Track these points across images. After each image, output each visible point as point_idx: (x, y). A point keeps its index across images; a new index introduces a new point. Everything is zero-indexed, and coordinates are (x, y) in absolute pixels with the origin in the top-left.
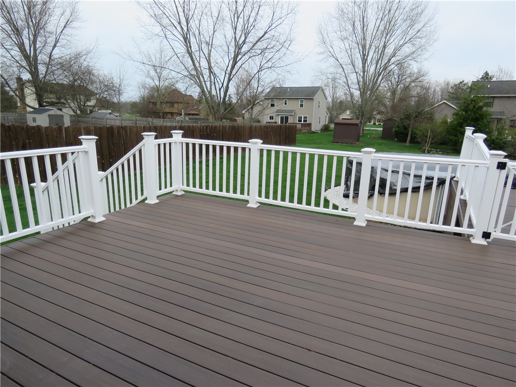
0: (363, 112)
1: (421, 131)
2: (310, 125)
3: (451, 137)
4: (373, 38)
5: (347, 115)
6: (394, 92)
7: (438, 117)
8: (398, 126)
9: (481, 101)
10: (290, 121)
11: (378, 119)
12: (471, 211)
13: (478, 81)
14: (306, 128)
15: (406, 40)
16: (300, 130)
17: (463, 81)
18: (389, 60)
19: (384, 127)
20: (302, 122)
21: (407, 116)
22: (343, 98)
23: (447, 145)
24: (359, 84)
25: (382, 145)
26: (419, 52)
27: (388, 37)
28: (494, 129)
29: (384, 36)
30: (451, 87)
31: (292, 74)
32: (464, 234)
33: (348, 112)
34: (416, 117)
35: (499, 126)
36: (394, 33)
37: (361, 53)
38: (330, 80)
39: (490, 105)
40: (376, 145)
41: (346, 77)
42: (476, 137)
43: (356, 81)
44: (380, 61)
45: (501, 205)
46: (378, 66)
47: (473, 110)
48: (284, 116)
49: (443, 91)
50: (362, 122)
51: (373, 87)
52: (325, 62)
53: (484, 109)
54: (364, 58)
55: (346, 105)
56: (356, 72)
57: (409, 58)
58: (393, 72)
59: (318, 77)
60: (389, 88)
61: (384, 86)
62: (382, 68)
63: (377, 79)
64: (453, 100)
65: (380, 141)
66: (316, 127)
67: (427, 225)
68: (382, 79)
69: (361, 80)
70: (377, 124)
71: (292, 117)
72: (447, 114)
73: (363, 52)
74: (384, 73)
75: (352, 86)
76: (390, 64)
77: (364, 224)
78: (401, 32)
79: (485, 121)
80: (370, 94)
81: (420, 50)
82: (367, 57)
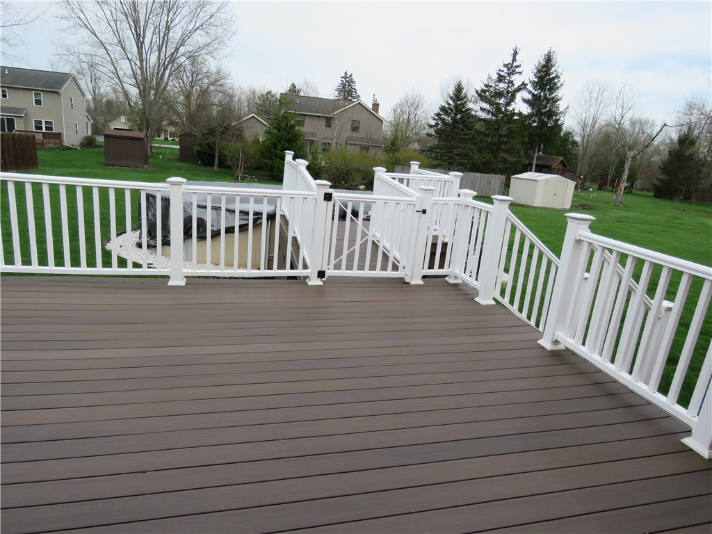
0: (147, 121)
1: (230, 151)
2: (59, 136)
3: (267, 161)
4: (149, 11)
5: (121, 123)
6: (188, 96)
7: (249, 135)
8: (200, 145)
9: (292, 118)
10: (19, 126)
11: (170, 133)
12: (304, 252)
13: (286, 94)
14: (53, 141)
15: (197, 25)
16: (42, 144)
17: (271, 91)
18: (177, 49)
19: (181, 143)
20: (44, 130)
21: (211, 131)
22: (112, 96)
23: (263, 170)
24: (136, 78)
25: (181, 170)
26: (216, 46)
27: (171, 14)
28: (308, 152)
29: (165, 11)
30: (259, 98)
31: (10, 45)
32: (300, 277)
33: (123, 119)
34: (223, 133)
35: (313, 150)
36: (178, 11)
37: (133, 30)
38: (85, 66)
39: (300, 124)
40: (173, 169)
41: (113, 65)
42: (298, 164)
43: (131, 72)
44: (164, 48)
45: (331, 240)
46: (162, 55)
47: (285, 129)
48: (5, 117)
49: (249, 99)
50: (148, 135)
51: (158, 85)
52: (73, 34)
53: (297, 128)
54: (139, 39)
55: (118, 108)
56: (128, 59)
57: (204, 51)
58: (184, 68)
59: (65, 57)
60: (182, 90)
61: (173, 86)
62: (168, 60)
63: (163, 74)
64: (262, 115)
65: (179, 164)
66: (72, 138)
67: (250, 272)
68: (170, 75)
69: (139, 72)
70: (170, 139)
71: (22, 121)
72: (258, 132)
73: (136, 30)
74: (171, 67)
75: (125, 79)
76: (178, 55)
77: (182, 283)
78: (188, 12)
79: (298, 142)
80: (155, 95)
81: (217, 42)
82: (143, 39)
